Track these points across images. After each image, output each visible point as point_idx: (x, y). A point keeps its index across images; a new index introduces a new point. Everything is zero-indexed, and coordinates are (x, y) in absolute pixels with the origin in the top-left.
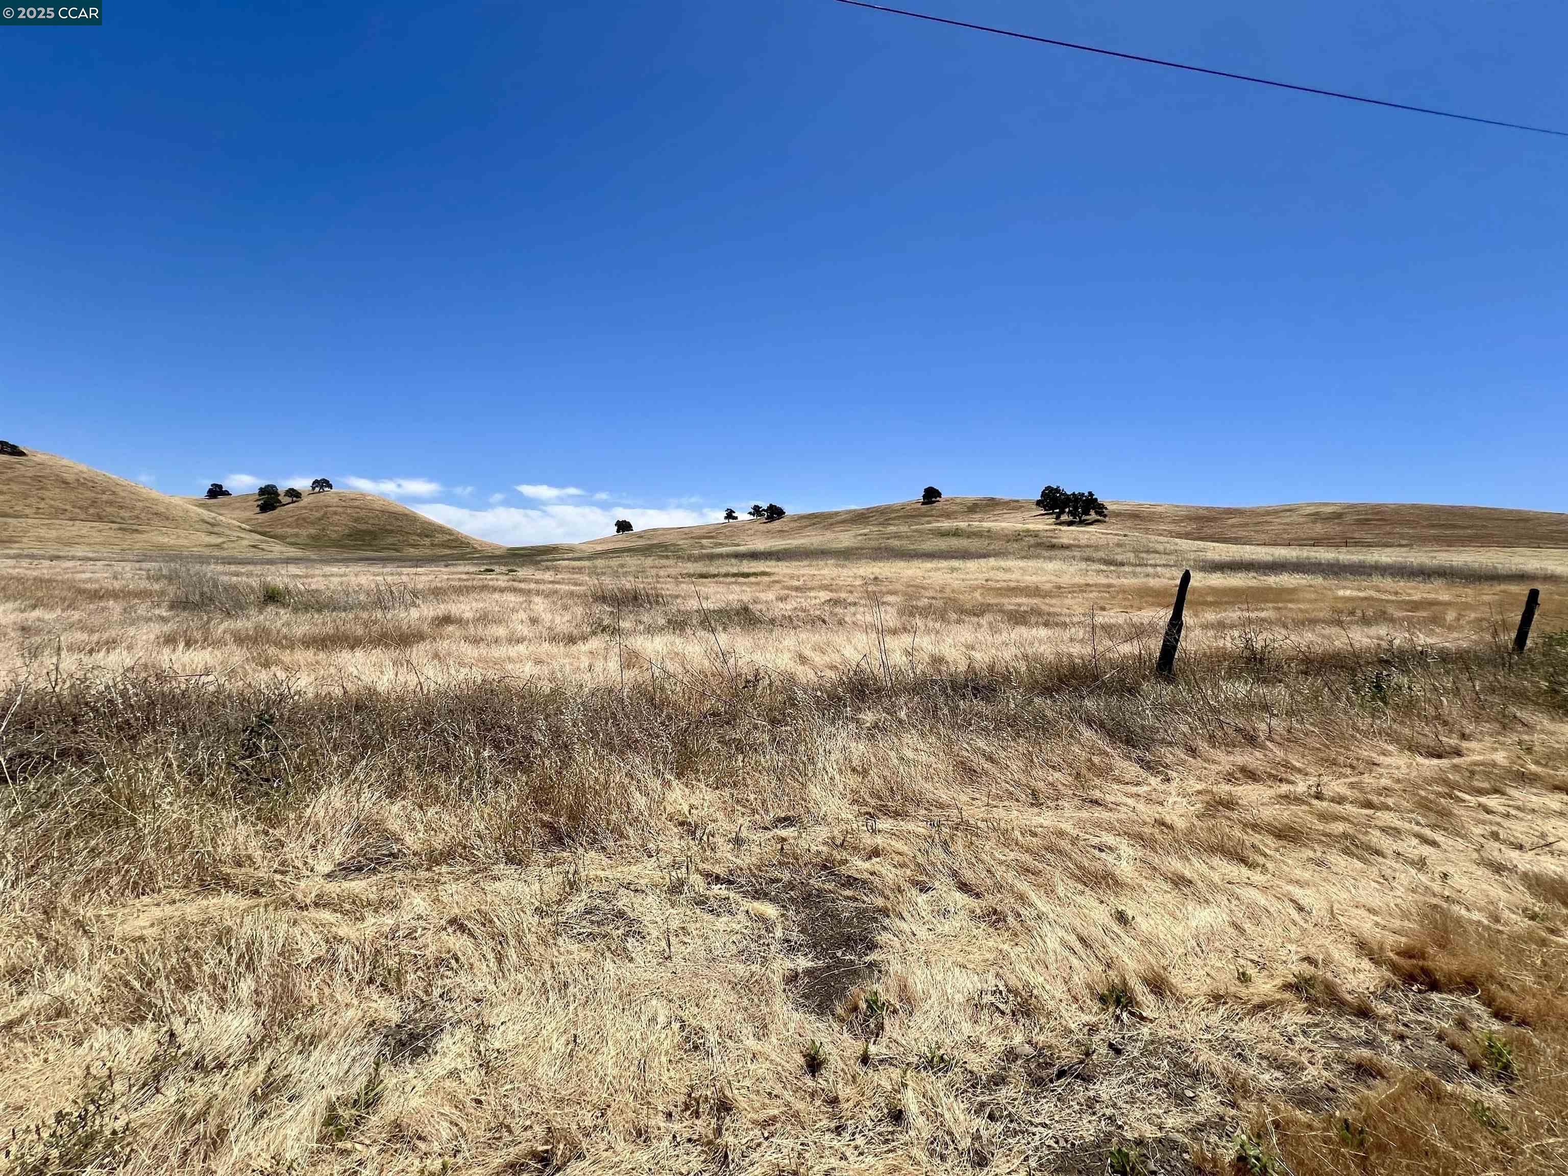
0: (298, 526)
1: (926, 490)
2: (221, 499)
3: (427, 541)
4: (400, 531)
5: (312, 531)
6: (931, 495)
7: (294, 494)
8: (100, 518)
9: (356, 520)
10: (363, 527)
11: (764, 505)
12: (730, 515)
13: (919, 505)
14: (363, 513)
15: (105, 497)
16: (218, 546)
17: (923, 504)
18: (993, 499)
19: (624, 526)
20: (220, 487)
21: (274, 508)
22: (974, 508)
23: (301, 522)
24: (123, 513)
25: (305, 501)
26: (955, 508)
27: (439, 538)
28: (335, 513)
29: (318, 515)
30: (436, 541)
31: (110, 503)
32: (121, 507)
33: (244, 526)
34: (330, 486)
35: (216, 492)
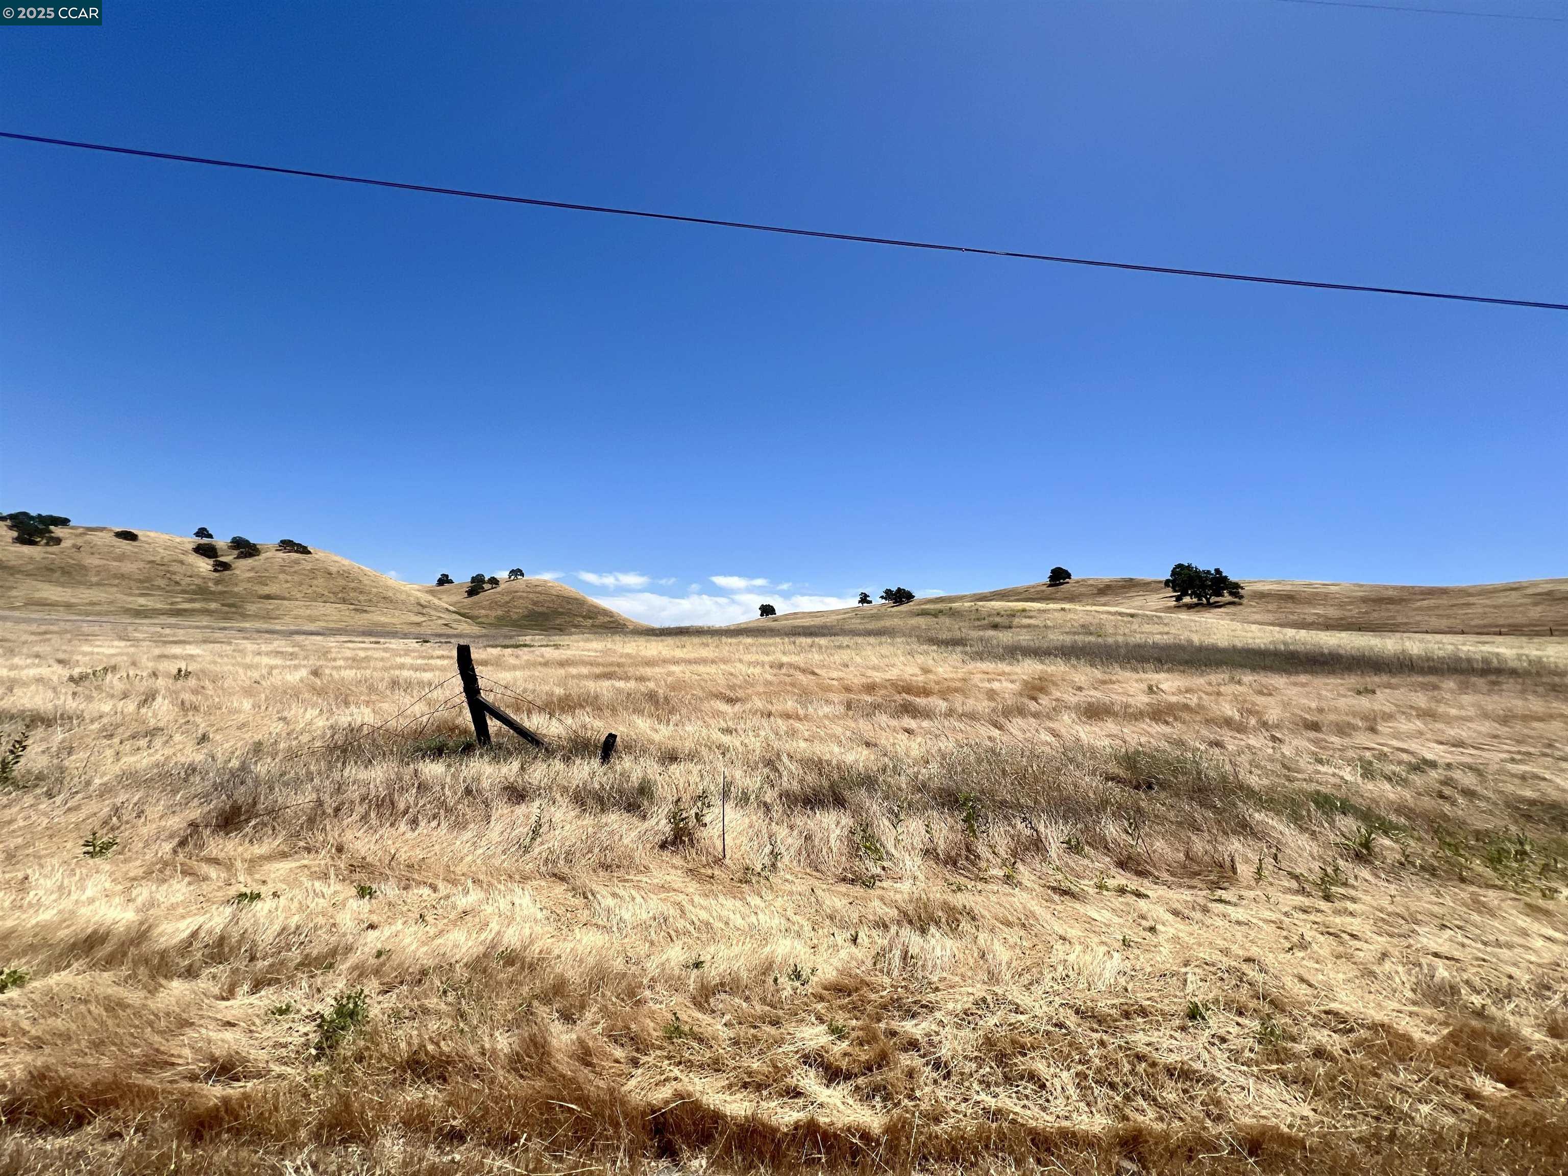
0: (491, 608)
1: (1053, 571)
2: (447, 586)
3: (589, 622)
4: (569, 613)
5: (500, 613)
6: (1059, 576)
7: (494, 581)
8: (344, 601)
9: (535, 603)
10: (540, 609)
11: (894, 589)
12: (864, 599)
13: (1044, 588)
14: (542, 598)
15: (352, 585)
16: (418, 624)
17: (1050, 586)
18: (1131, 580)
19: (767, 610)
20: (447, 576)
21: (477, 593)
22: (1106, 590)
23: (494, 604)
24: (362, 598)
25: (502, 586)
26: (1082, 589)
27: (602, 619)
28: (520, 597)
29: (507, 599)
30: (597, 622)
31: (355, 590)
32: (361, 592)
33: (451, 608)
34: (522, 575)
35: (444, 580)
